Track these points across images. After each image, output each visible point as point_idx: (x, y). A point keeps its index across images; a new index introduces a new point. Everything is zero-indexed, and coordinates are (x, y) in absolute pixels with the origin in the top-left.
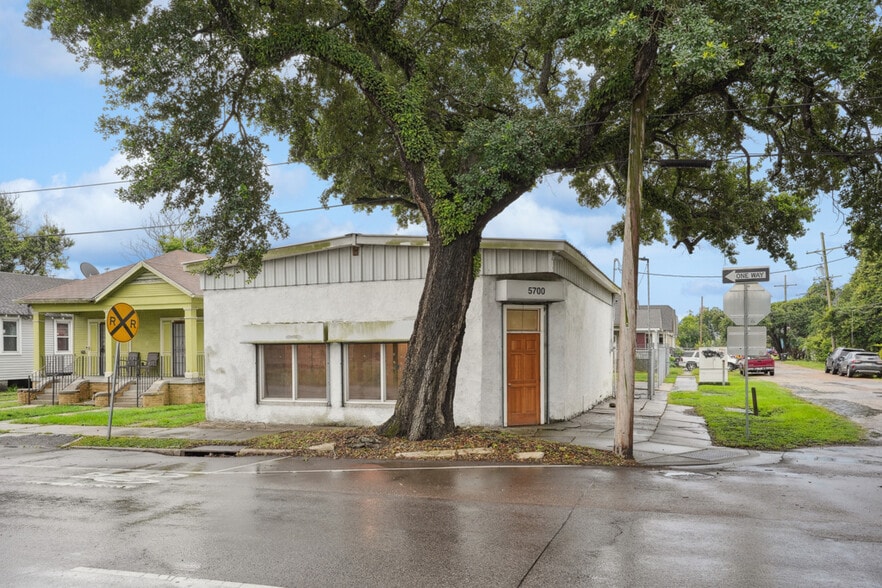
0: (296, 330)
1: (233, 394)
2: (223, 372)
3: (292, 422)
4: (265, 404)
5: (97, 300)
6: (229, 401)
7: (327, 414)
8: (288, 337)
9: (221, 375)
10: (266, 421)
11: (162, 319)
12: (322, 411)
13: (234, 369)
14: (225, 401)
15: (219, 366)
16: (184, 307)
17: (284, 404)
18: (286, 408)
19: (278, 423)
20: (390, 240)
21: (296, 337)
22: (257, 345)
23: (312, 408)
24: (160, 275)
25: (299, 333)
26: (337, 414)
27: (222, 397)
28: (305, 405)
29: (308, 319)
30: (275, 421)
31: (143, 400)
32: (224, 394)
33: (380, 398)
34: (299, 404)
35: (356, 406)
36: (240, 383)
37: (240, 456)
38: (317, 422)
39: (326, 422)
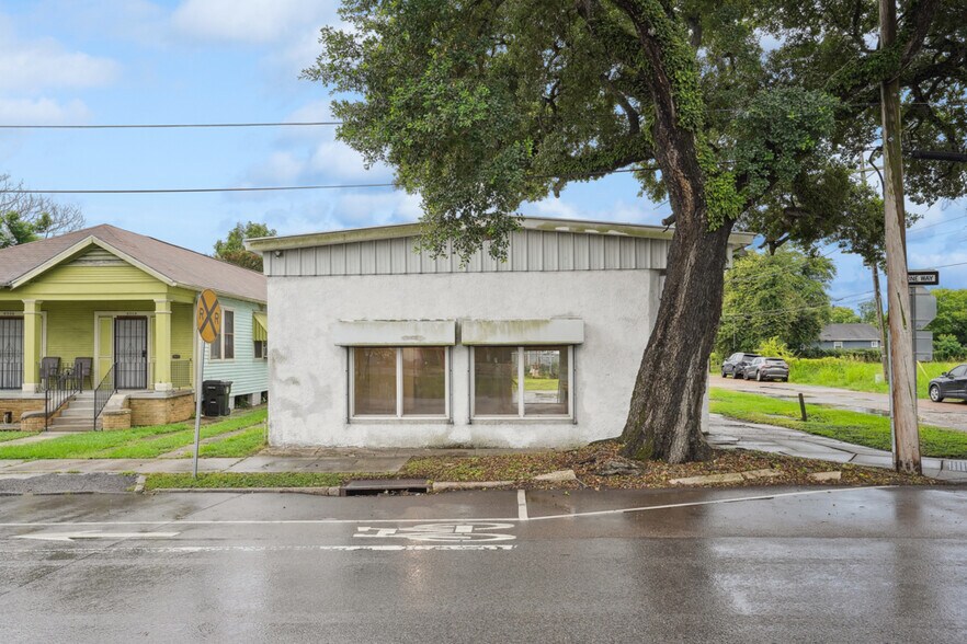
0: (416, 329)
1: (311, 411)
2: (295, 382)
3: (399, 445)
4: (360, 422)
5: (15, 286)
6: (305, 421)
7: (447, 434)
8: (404, 338)
9: (293, 387)
10: (361, 444)
11: (97, 314)
12: (441, 429)
13: (313, 378)
14: (298, 419)
15: (290, 375)
16: (156, 299)
17: (387, 422)
18: (390, 428)
19: (377, 447)
20: (542, 223)
21: (416, 338)
22: (347, 348)
23: (426, 426)
24: (121, 255)
25: (421, 333)
26: (461, 434)
27: (295, 416)
28: (416, 422)
29: (422, 316)
30: (373, 444)
31: (105, 421)
32: (297, 411)
33: (517, 413)
34: (409, 422)
35: (488, 423)
36: (323, 397)
37: (432, 493)
38: (433, 443)
39: (446, 443)
